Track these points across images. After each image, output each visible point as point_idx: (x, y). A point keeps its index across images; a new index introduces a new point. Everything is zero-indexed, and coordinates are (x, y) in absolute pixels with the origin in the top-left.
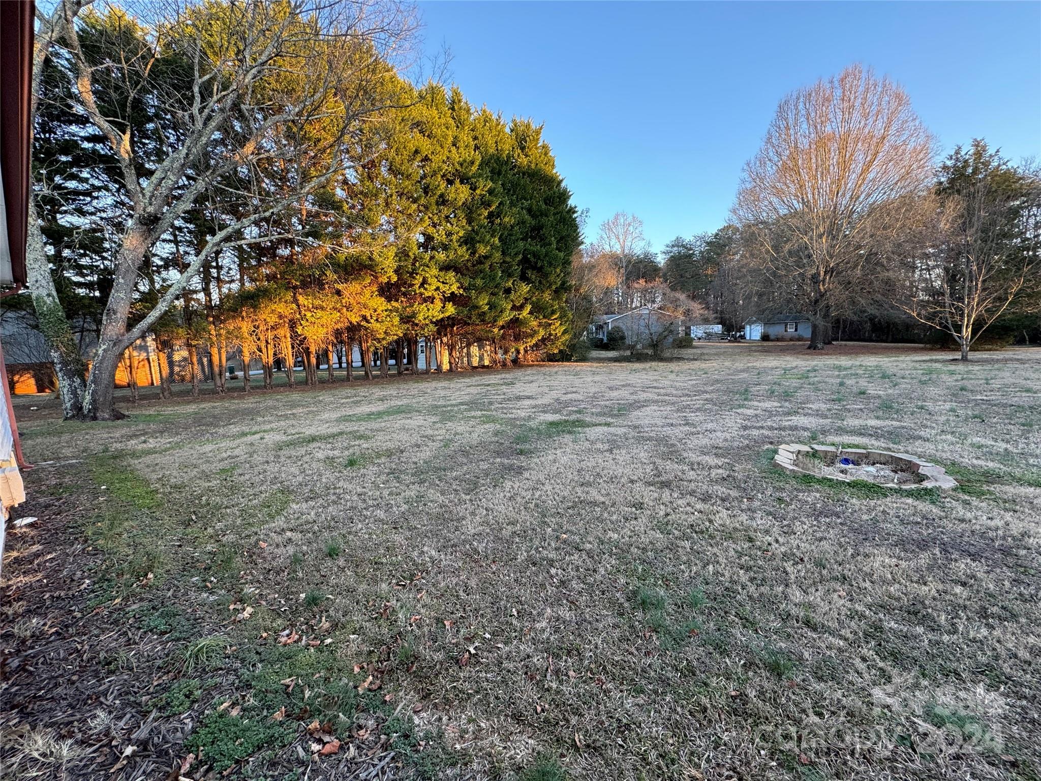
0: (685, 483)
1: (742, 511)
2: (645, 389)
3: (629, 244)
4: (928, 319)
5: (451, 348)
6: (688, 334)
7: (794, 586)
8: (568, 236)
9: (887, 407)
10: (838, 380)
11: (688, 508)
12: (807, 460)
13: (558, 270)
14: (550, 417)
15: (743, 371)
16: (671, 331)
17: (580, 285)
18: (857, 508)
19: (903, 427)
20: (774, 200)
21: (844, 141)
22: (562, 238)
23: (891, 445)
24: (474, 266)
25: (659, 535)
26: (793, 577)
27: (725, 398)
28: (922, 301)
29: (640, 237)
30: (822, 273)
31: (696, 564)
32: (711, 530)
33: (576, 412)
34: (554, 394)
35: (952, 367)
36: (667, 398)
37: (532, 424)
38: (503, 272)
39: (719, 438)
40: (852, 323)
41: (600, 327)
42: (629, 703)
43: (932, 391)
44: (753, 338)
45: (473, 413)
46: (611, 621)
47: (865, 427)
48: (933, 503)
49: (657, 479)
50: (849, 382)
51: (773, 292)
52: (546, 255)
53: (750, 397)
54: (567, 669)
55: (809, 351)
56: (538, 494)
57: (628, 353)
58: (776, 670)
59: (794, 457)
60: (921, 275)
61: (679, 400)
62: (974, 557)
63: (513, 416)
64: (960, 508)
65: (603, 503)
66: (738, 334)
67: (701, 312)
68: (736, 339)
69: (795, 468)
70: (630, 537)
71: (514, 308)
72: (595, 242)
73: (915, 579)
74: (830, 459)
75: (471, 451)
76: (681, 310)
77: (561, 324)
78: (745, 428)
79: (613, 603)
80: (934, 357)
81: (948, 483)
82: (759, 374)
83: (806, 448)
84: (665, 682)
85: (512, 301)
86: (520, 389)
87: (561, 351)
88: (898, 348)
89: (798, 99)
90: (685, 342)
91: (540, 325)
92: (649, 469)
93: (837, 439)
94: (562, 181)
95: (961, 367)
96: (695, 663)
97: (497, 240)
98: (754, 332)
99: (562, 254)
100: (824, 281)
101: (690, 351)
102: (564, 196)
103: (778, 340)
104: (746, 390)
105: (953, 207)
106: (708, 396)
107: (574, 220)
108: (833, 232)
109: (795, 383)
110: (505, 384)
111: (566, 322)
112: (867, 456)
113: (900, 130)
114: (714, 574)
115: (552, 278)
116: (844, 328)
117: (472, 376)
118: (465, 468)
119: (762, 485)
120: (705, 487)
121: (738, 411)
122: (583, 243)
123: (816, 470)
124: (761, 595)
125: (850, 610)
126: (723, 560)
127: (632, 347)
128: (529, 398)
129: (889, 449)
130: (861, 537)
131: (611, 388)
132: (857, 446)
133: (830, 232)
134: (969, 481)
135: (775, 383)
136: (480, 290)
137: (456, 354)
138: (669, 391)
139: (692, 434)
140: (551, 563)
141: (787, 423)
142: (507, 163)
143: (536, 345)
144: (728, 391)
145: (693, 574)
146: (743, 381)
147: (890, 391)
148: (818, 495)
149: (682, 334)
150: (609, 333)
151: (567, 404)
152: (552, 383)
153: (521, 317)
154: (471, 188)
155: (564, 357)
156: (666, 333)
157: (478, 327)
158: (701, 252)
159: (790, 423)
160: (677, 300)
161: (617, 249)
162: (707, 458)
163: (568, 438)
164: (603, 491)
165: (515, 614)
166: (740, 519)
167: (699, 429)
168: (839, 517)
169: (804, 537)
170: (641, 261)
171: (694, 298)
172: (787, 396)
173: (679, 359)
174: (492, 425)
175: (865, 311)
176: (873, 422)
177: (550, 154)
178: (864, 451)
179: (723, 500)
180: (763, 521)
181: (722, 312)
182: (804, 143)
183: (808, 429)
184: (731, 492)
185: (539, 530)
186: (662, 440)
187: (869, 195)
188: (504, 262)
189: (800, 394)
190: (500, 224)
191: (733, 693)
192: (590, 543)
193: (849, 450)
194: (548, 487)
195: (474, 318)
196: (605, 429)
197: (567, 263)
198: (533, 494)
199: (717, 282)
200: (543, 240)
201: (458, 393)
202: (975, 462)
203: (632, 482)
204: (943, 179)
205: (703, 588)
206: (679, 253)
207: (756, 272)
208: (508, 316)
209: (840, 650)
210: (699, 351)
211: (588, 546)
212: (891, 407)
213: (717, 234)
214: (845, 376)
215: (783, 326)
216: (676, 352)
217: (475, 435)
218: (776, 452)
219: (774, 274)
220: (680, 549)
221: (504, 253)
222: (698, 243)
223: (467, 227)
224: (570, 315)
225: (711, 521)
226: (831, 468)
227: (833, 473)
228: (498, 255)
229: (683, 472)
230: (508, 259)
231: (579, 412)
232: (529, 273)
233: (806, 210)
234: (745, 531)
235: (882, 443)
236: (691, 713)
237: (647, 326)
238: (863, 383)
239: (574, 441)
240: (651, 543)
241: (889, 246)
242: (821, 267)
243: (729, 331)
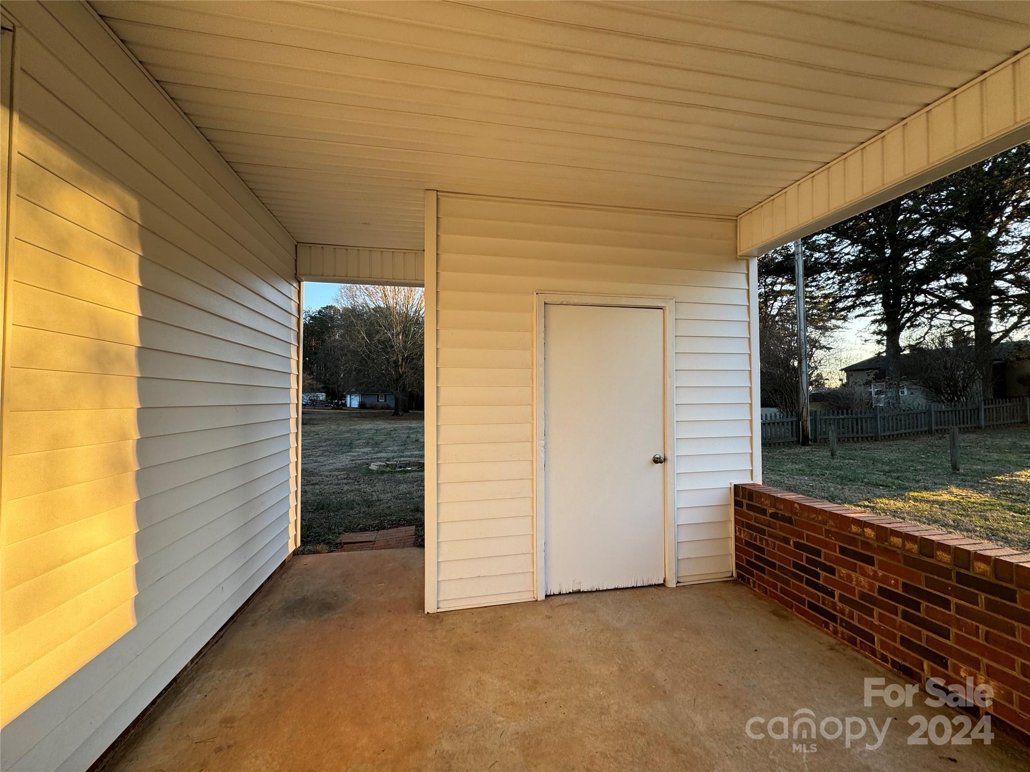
10: (406, 435)
12: (384, 467)
15: (347, 432)
30: (400, 360)
39: (339, 465)
44: (353, 406)
50: (412, 436)
51: (368, 370)
55: (393, 417)
59: (378, 466)
66: (340, 402)
67: (310, 381)
68: (338, 406)
69: (378, 470)
74: (393, 467)
78: (353, 460)
82: (358, 433)
83: (384, 463)
98: (354, 401)
100: (402, 365)
103: (372, 408)
104: (351, 443)
106: (324, 448)
109: (382, 438)
112: (409, 464)
119: (363, 477)
121: (348, 454)
123: (387, 470)
132: (405, 461)
133: (404, 332)
135: (369, 439)
141: (375, 456)
146: (348, 438)
158: (305, 324)
162: (334, 473)
172: (377, 444)
178: (408, 462)
181: (325, 382)
183: (385, 457)
189: (384, 444)
193: (402, 462)
199: (321, 353)
207: (354, 352)
213: (320, 312)
215: (376, 397)
218: (369, 466)
219: (368, 356)
242: (399, 356)
243: (332, 399)
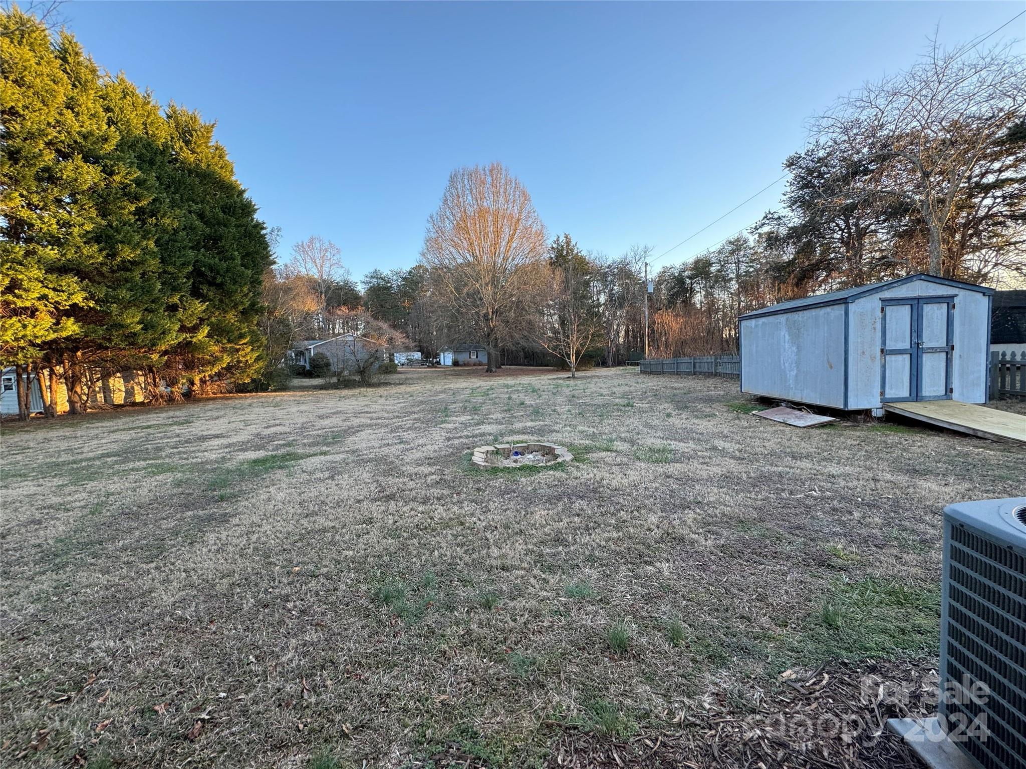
0: (407, 492)
1: (454, 504)
2: (357, 414)
3: (328, 270)
4: (554, 350)
5: (72, 382)
6: (392, 360)
7: (493, 547)
8: (257, 252)
9: (536, 413)
10: (507, 396)
11: (412, 512)
12: (493, 457)
13: (245, 289)
14: (252, 455)
15: (441, 392)
16: (377, 358)
17: (275, 308)
18: (525, 483)
19: (546, 425)
20: (452, 250)
21: (496, 215)
22: (247, 254)
23: (540, 438)
24: (113, 272)
25: (391, 541)
26: (492, 541)
27: (430, 416)
28: (549, 337)
29: (338, 264)
30: (491, 314)
31: (424, 554)
32: (433, 525)
33: (284, 445)
34: (253, 429)
35: (568, 383)
36: (379, 421)
37: (228, 465)
38: (163, 284)
39: (430, 450)
40: (512, 352)
41: (300, 354)
42: (385, 680)
43: (560, 399)
44: (447, 364)
45: (131, 465)
46: (359, 624)
47: (525, 428)
48: (563, 471)
49: (381, 495)
50: (514, 396)
51: (459, 326)
52: (228, 270)
53: (449, 414)
54: (324, 681)
55: (487, 374)
56: (254, 538)
57: (335, 380)
58: (487, 606)
59: (484, 456)
60: (547, 319)
61: (391, 422)
62: (582, 498)
63: (200, 460)
64: (575, 472)
65: (333, 527)
66: (435, 360)
67: (403, 340)
68: (433, 365)
69: (486, 464)
70: (365, 550)
71: (183, 329)
72: (289, 263)
73: (557, 519)
74: (506, 454)
75: (142, 511)
76: (385, 338)
77: (252, 350)
78: (449, 439)
79: (357, 610)
80: (559, 376)
81: (569, 457)
82: (454, 394)
83: (491, 448)
84: (413, 649)
85: (180, 320)
86: (199, 427)
87: (253, 380)
88: (539, 370)
89: (463, 175)
90: (390, 368)
91: (224, 350)
92: (373, 487)
93: (510, 439)
94: (244, 191)
95: (572, 382)
96: (434, 626)
97: (152, 245)
98: (447, 358)
99: (249, 272)
100: (492, 318)
101: (395, 376)
102: (247, 209)
103: (465, 365)
104: (446, 408)
105: (559, 275)
106: (416, 416)
107: (263, 236)
108: (494, 281)
109: (480, 399)
110: (175, 423)
111: (259, 347)
112: (528, 448)
113: (527, 217)
114: (439, 557)
115: (238, 297)
116: (508, 356)
117: (116, 417)
118: (137, 533)
119: (465, 481)
120: (424, 492)
121: (441, 426)
122: (275, 263)
123: (500, 463)
124: (473, 560)
125: (525, 550)
126: (444, 544)
127: (338, 374)
128: (217, 436)
129: (539, 441)
130: (528, 502)
131: (321, 417)
132: (522, 442)
133: (493, 283)
134: (578, 454)
135: (466, 401)
136: (125, 305)
137: (82, 389)
138: (380, 415)
139: (407, 450)
140: (286, 598)
141: (477, 432)
142: (163, 153)
143: (219, 375)
144: (433, 410)
145: (423, 562)
146: (441, 401)
147: (537, 401)
148: (502, 480)
149: (386, 361)
150: (312, 360)
151: (272, 438)
152: (247, 417)
153: (194, 340)
154: (103, 171)
155: (258, 386)
156: (371, 360)
157: (123, 353)
158: (398, 286)
159: (479, 431)
160: (380, 329)
161: (314, 273)
162: (422, 468)
163: (280, 474)
164: (331, 517)
165: (254, 660)
166: (453, 510)
167: (412, 445)
168: (515, 492)
169: (496, 512)
170: (341, 288)
171: (394, 327)
172: (476, 410)
173: (386, 384)
174: (169, 474)
175: (519, 344)
176: (529, 424)
177: (227, 158)
178: (525, 445)
179: (439, 499)
180: (469, 508)
181: (420, 341)
182: (470, 211)
183: (492, 434)
184: (444, 492)
185: (264, 572)
186: (379, 460)
187: (513, 260)
188: (165, 272)
189: (484, 408)
190: (156, 225)
191: (462, 633)
192: (326, 566)
193: (518, 445)
194: (267, 527)
195: (116, 340)
196: (322, 458)
197: (255, 282)
198: (249, 539)
199: (414, 314)
200: (222, 254)
201: (95, 442)
202: (581, 442)
203: (359, 502)
204: (553, 256)
205: (432, 569)
206: (379, 284)
207: (444, 307)
208: (174, 339)
209: (522, 577)
210: (403, 376)
211: (324, 570)
212: (539, 412)
213: (410, 272)
214: (511, 392)
215: (468, 353)
216: (383, 378)
217: (144, 492)
218: (472, 454)
219: (458, 311)
220: (410, 547)
221: (163, 261)
222: (395, 278)
223: (99, 219)
224: (264, 340)
225: (431, 518)
226: (508, 460)
227: (509, 463)
228: (154, 264)
229: (404, 484)
230: (171, 269)
231: (289, 445)
232: (205, 289)
233: (476, 263)
234: (458, 518)
235: (535, 438)
236: (435, 660)
237: (353, 353)
238: (522, 396)
239: (289, 475)
240: (385, 549)
241: (528, 298)
242: (489, 308)
243: (427, 358)
